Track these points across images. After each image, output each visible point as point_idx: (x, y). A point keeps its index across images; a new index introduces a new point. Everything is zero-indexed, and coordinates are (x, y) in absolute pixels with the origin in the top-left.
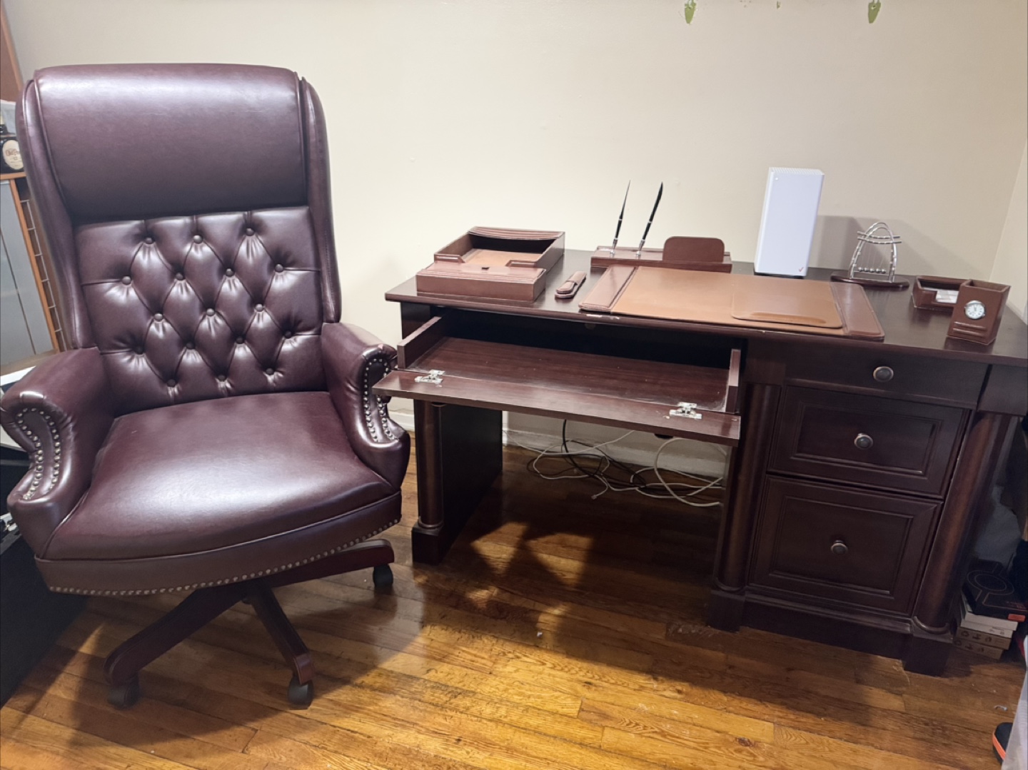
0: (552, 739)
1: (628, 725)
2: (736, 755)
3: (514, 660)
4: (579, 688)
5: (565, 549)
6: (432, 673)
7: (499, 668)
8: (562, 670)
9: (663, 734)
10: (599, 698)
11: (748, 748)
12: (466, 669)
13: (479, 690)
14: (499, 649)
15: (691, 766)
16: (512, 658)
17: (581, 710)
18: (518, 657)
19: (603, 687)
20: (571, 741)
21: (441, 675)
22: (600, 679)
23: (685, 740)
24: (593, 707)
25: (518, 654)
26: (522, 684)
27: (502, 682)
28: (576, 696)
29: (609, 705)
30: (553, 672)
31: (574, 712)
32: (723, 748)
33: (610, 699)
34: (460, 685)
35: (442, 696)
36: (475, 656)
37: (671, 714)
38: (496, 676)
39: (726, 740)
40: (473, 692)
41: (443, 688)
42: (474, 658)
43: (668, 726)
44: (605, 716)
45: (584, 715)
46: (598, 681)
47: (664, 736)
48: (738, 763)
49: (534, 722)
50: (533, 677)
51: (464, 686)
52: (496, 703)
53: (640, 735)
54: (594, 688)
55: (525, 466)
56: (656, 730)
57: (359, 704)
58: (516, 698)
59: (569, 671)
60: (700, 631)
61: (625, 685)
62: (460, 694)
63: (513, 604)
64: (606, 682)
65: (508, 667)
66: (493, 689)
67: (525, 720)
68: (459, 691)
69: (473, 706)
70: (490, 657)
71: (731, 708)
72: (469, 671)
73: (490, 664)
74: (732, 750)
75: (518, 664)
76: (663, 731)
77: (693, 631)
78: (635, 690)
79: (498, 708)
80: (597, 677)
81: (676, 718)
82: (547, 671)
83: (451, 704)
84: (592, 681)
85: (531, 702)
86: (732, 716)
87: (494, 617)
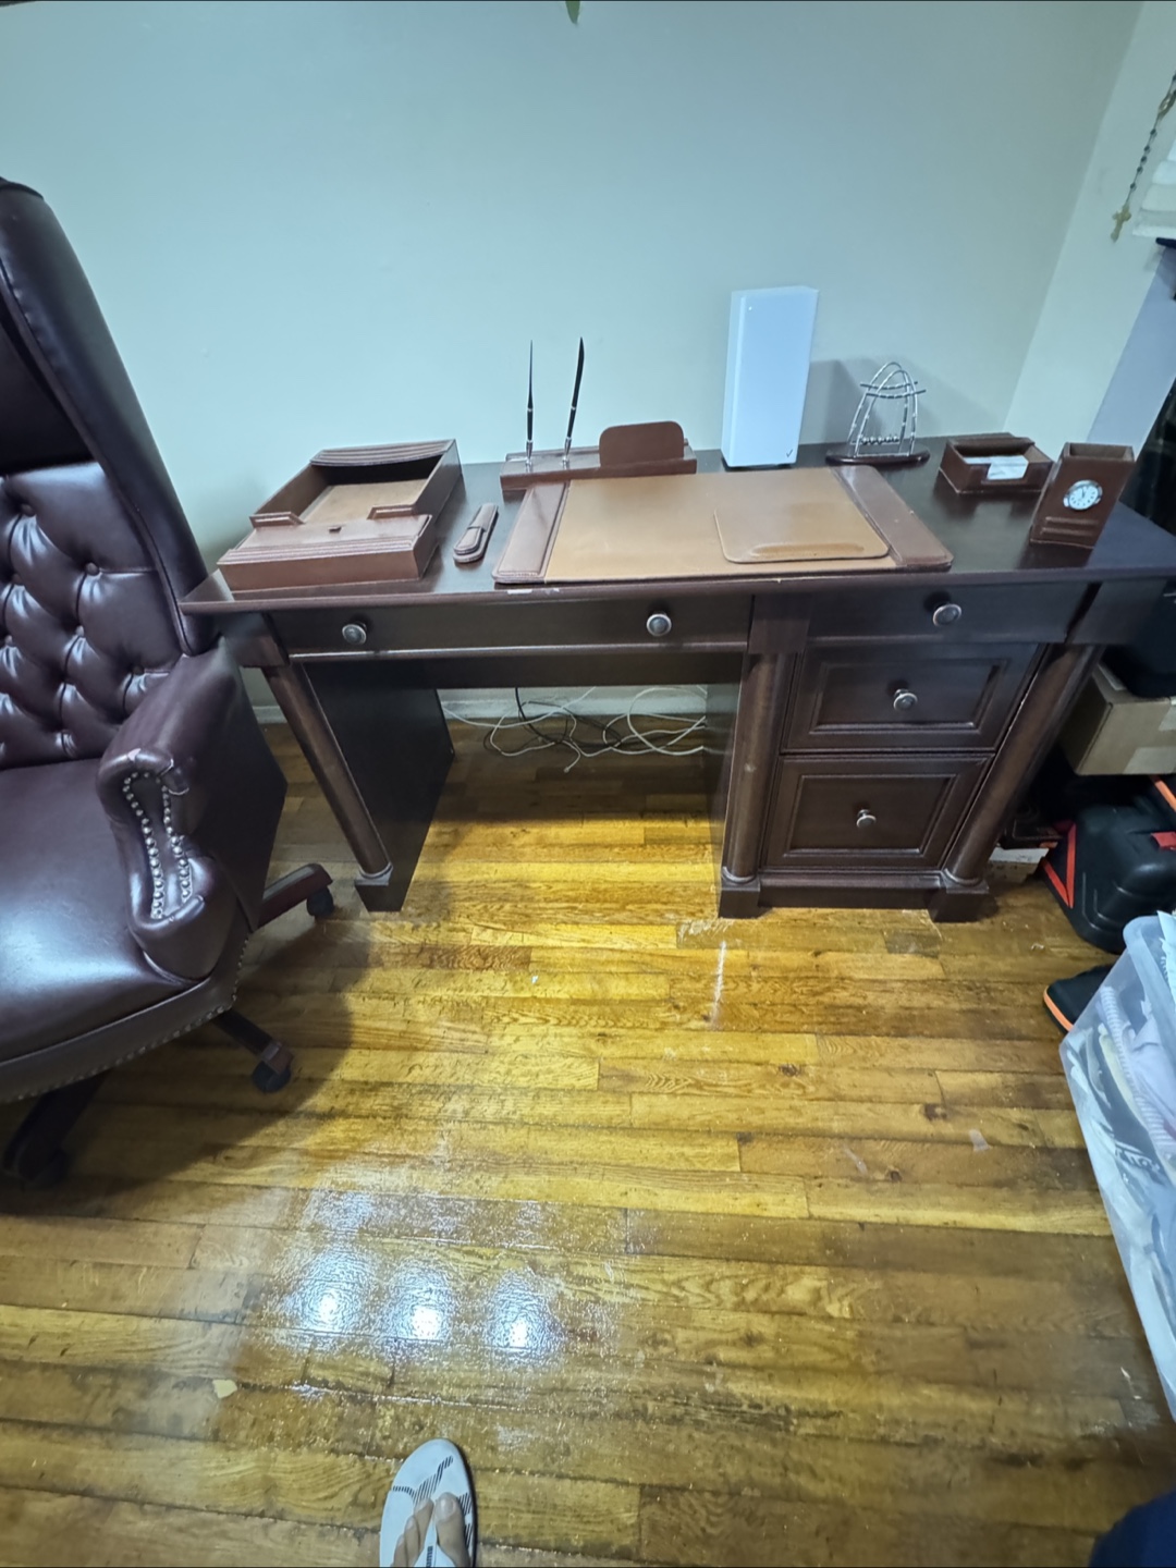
0: (574, 1130)
1: (657, 1084)
2: (785, 1092)
3: (511, 1025)
4: (593, 1044)
5: (545, 850)
6: (416, 1072)
7: (495, 1041)
8: (569, 1024)
9: (698, 1085)
10: (618, 1053)
11: (794, 1077)
12: (456, 1055)
13: (476, 1082)
14: (490, 1013)
15: (738, 1122)
16: (509, 1023)
17: (601, 1076)
18: (515, 1020)
19: (620, 1036)
20: (596, 1128)
21: (427, 1071)
22: (615, 1025)
23: (725, 1086)
24: (614, 1068)
25: (516, 1016)
26: (526, 1057)
27: (502, 1062)
28: (591, 1057)
29: (631, 1061)
30: (559, 1030)
31: (592, 1082)
32: (768, 1086)
33: (631, 1053)
34: (452, 1080)
35: (433, 1102)
36: (464, 1031)
37: (702, 1053)
38: (494, 1054)
39: (769, 1074)
40: (468, 1086)
41: (432, 1089)
42: (464, 1036)
43: (703, 1072)
44: (629, 1078)
45: (605, 1083)
46: (614, 1029)
47: (701, 1088)
48: (787, 1104)
49: (548, 1109)
50: (537, 1044)
51: (458, 1079)
52: (500, 1095)
53: (674, 1094)
54: (610, 1041)
55: (481, 744)
56: (690, 1081)
57: (332, 1144)
58: (522, 1082)
59: (578, 1022)
60: (713, 926)
61: (645, 1025)
62: (454, 1093)
63: (497, 945)
64: (622, 1027)
65: (505, 1038)
66: (494, 1075)
67: (539, 1110)
68: (453, 1089)
69: (473, 1108)
70: (483, 1028)
71: (766, 1026)
72: (461, 1056)
73: (483, 1038)
74: (777, 1086)
75: (514, 1029)
76: (698, 1081)
77: (706, 929)
78: (656, 1030)
79: (503, 1101)
80: (611, 1023)
81: (709, 1058)
82: (553, 1030)
83: (446, 1111)
84: (607, 1031)
85: (543, 1081)
86: (769, 1037)
87: (477, 969)
